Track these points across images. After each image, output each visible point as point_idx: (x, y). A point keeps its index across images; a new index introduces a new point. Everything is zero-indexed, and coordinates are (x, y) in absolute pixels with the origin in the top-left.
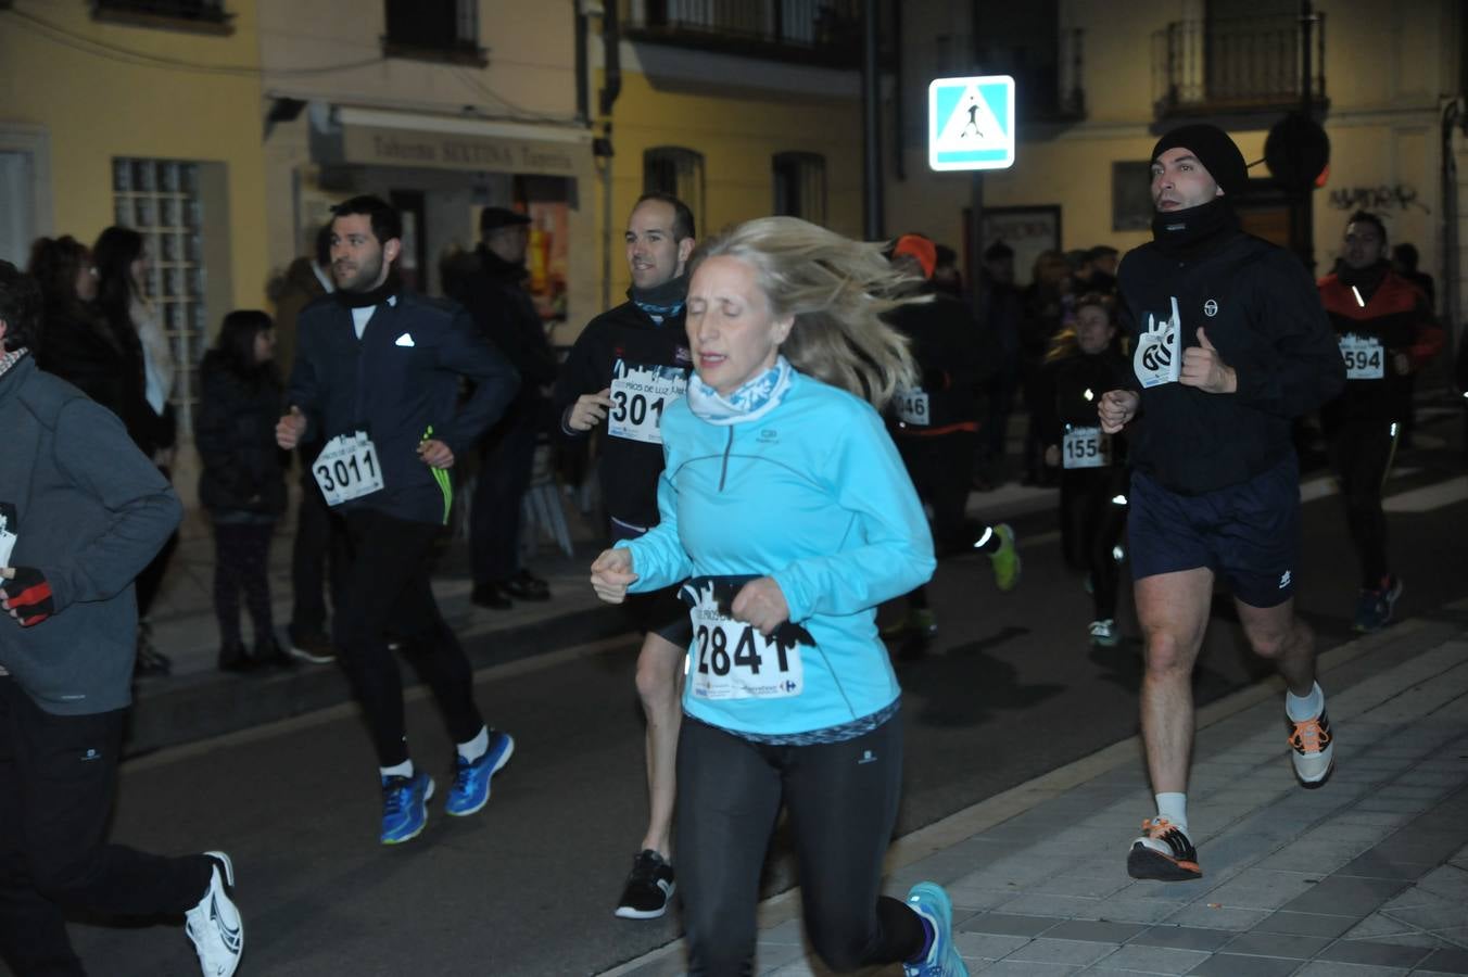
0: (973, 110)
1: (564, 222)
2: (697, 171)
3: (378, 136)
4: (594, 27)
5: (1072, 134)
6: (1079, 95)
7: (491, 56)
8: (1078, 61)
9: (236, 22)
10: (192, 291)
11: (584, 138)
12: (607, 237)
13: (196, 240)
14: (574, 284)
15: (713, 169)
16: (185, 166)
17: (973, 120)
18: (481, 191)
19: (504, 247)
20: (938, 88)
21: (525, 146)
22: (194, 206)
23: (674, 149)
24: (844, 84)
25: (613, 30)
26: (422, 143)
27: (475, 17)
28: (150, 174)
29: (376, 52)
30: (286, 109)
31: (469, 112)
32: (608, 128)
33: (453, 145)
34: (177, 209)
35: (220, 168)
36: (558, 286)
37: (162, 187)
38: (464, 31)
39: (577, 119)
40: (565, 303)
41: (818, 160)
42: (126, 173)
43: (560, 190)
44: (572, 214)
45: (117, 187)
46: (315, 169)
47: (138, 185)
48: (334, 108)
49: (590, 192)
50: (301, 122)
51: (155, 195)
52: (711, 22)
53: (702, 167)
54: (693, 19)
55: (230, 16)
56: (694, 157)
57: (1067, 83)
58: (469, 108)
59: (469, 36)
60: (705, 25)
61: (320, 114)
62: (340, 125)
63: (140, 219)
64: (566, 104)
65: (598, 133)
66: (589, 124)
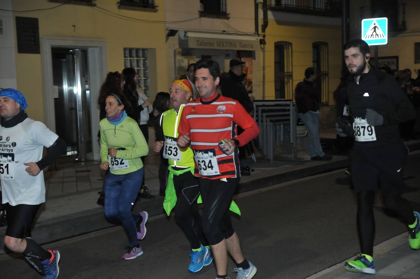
0: (375, 28)
1: (252, 64)
2: (290, 48)
3: (198, 40)
4: (260, 6)
5: (402, 35)
6: (404, 23)
7: (230, 16)
8: (404, 13)
9: (157, 8)
10: (145, 86)
11: (258, 39)
12: (264, 68)
13: (147, 71)
14: (254, 82)
15: (295, 47)
16: (144, 50)
17: (375, 31)
18: (227, 56)
19: (237, 71)
20: (364, 21)
21: (240, 42)
22: (146, 61)
23: (283, 42)
24: (336, 21)
25: (266, 7)
26: (210, 42)
27: (226, 5)
28: (134, 53)
29: (198, 16)
30: (172, 33)
31: (224, 32)
32: (264, 36)
33: (220, 42)
34: (141, 62)
35: (153, 50)
36: (250, 83)
37: (137, 56)
38: (223, 9)
39: (255, 34)
40: (252, 87)
41: (326, 44)
42: (127, 52)
43: (251, 54)
44: (254, 61)
45: (125, 57)
46: (180, 50)
47: (131, 56)
48: (186, 32)
49: (259, 54)
50: (176, 36)
51: (135, 58)
52: (294, 4)
53: (291, 47)
54: (289, 3)
55: (156, 6)
56: (290, 44)
57: (400, 20)
58: (224, 31)
59: (224, 11)
60: (293, 5)
61: (182, 34)
62: (187, 37)
63: (131, 65)
64: (252, 29)
65: (262, 38)
66: (259, 35)
